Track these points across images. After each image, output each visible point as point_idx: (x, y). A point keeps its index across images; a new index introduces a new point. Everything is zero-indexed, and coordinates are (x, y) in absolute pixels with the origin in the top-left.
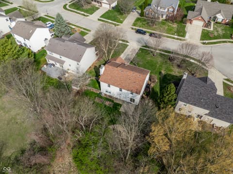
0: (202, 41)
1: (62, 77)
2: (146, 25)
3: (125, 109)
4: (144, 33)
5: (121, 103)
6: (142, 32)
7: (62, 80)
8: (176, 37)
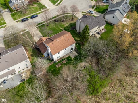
0: (55, 5)
1: (23, 79)
2: (21, 15)
3: (73, 56)
4: (27, 19)
5: (68, 56)
6: (25, 19)
7: (26, 80)
8: (43, 10)
